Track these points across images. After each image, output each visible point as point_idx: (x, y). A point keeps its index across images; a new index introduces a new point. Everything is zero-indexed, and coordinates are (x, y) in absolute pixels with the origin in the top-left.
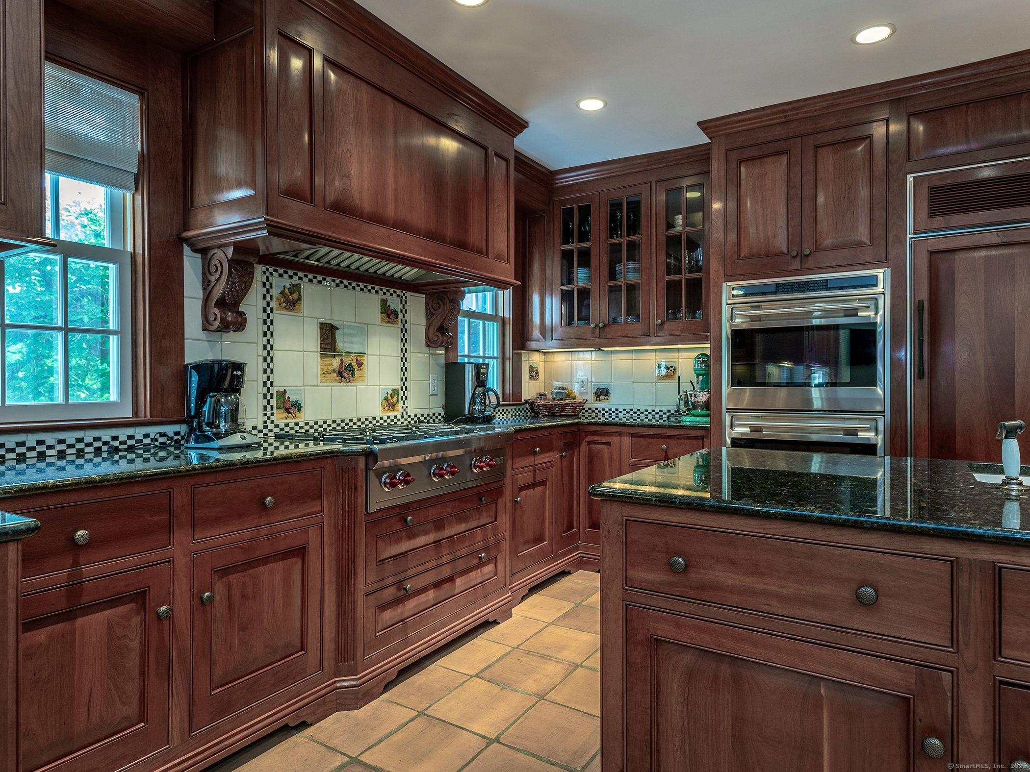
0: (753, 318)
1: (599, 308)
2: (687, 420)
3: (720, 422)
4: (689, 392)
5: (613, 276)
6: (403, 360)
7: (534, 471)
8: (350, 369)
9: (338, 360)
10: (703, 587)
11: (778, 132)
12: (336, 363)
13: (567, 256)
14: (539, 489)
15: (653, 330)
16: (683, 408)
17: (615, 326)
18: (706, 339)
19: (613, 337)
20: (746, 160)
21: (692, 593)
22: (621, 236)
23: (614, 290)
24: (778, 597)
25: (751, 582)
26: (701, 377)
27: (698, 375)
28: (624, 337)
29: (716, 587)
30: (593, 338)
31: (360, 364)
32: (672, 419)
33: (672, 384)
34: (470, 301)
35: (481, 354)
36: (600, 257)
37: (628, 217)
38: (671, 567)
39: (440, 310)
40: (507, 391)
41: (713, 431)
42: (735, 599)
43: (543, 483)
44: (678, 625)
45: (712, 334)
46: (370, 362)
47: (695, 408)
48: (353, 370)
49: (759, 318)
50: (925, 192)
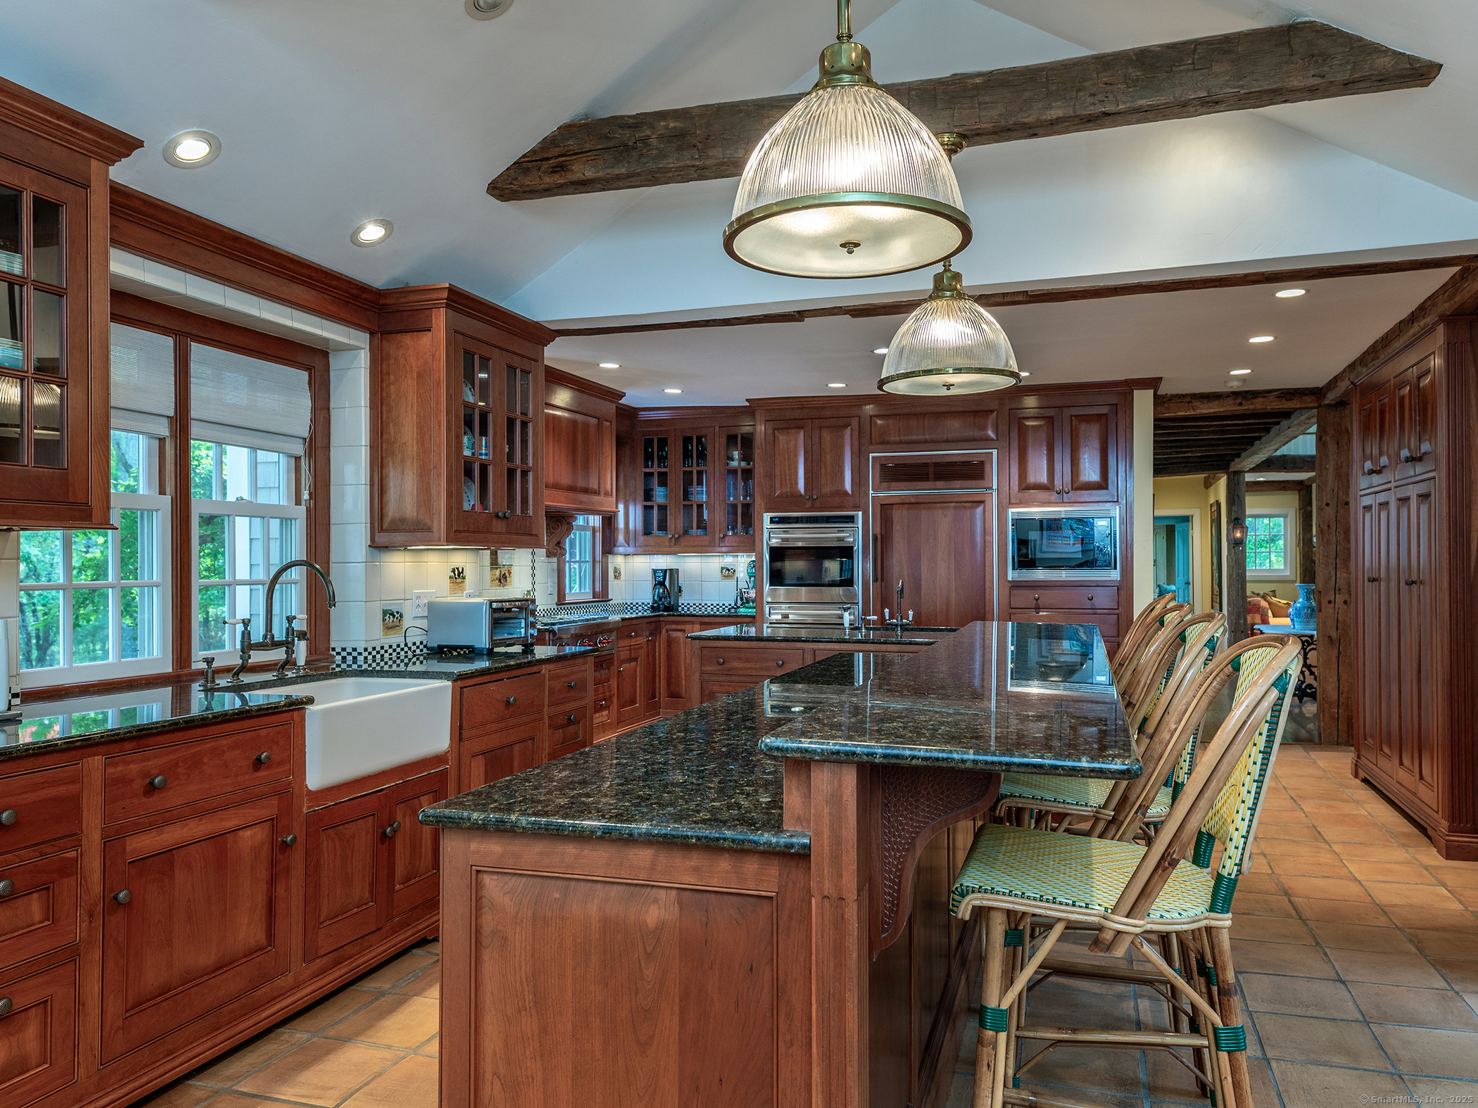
0: (784, 540)
1: (676, 521)
2: (742, 611)
3: (762, 610)
4: (743, 590)
5: (686, 495)
6: (533, 568)
7: (630, 650)
8: (504, 577)
9: (499, 570)
10: (729, 670)
11: (798, 414)
12: (498, 572)
13: (648, 475)
14: (633, 664)
15: (717, 542)
16: (739, 602)
17: (687, 537)
18: (753, 551)
19: (685, 546)
20: (778, 429)
21: (726, 672)
22: (692, 466)
23: (688, 508)
24: (755, 669)
25: (746, 665)
26: (752, 579)
27: (750, 577)
28: (694, 547)
29: (735, 669)
30: (670, 546)
31: (510, 573)
32: (733, 611)
33: (732, 583)
34: (580, 520)
35: (578, 559)
36: (676, 479)
37: (698, 448)
38: (718, 663)
39: (559, 530)
40: (597, 589)
41: (757, 618)
42: (740, 673)
43: (635, 659)
44: (721, 686)
45: (757, 549)
46: (515, 570)
47: (748, 602)
48: (506, 578)
49: (787, 540)
50: (878, 466)
